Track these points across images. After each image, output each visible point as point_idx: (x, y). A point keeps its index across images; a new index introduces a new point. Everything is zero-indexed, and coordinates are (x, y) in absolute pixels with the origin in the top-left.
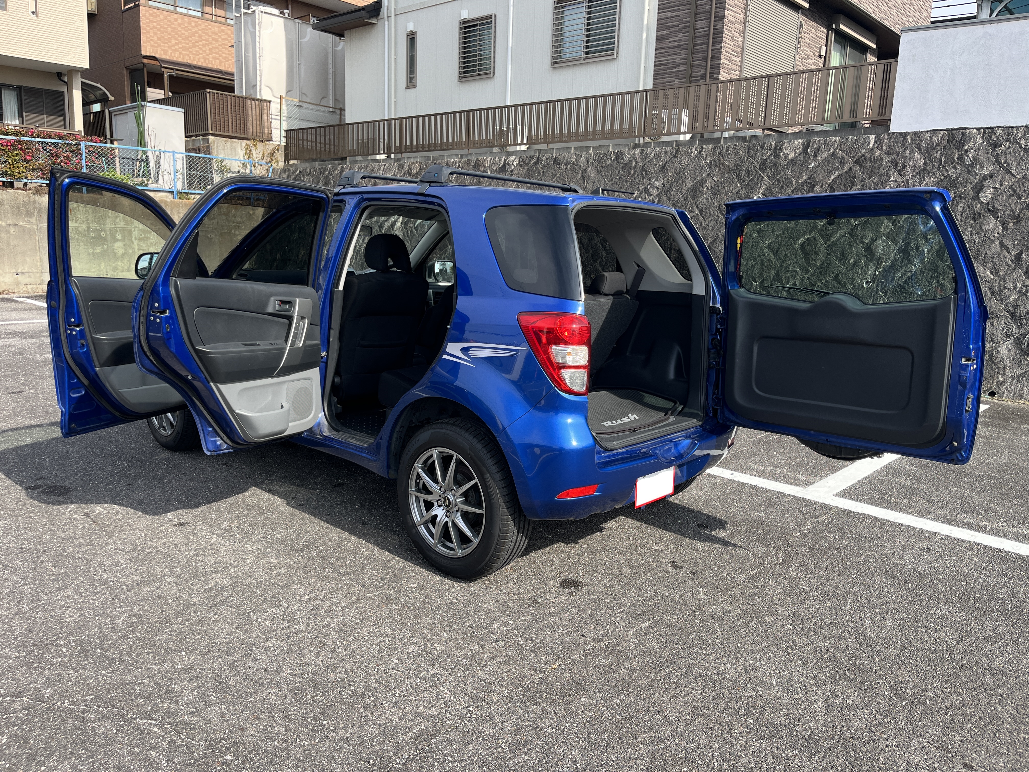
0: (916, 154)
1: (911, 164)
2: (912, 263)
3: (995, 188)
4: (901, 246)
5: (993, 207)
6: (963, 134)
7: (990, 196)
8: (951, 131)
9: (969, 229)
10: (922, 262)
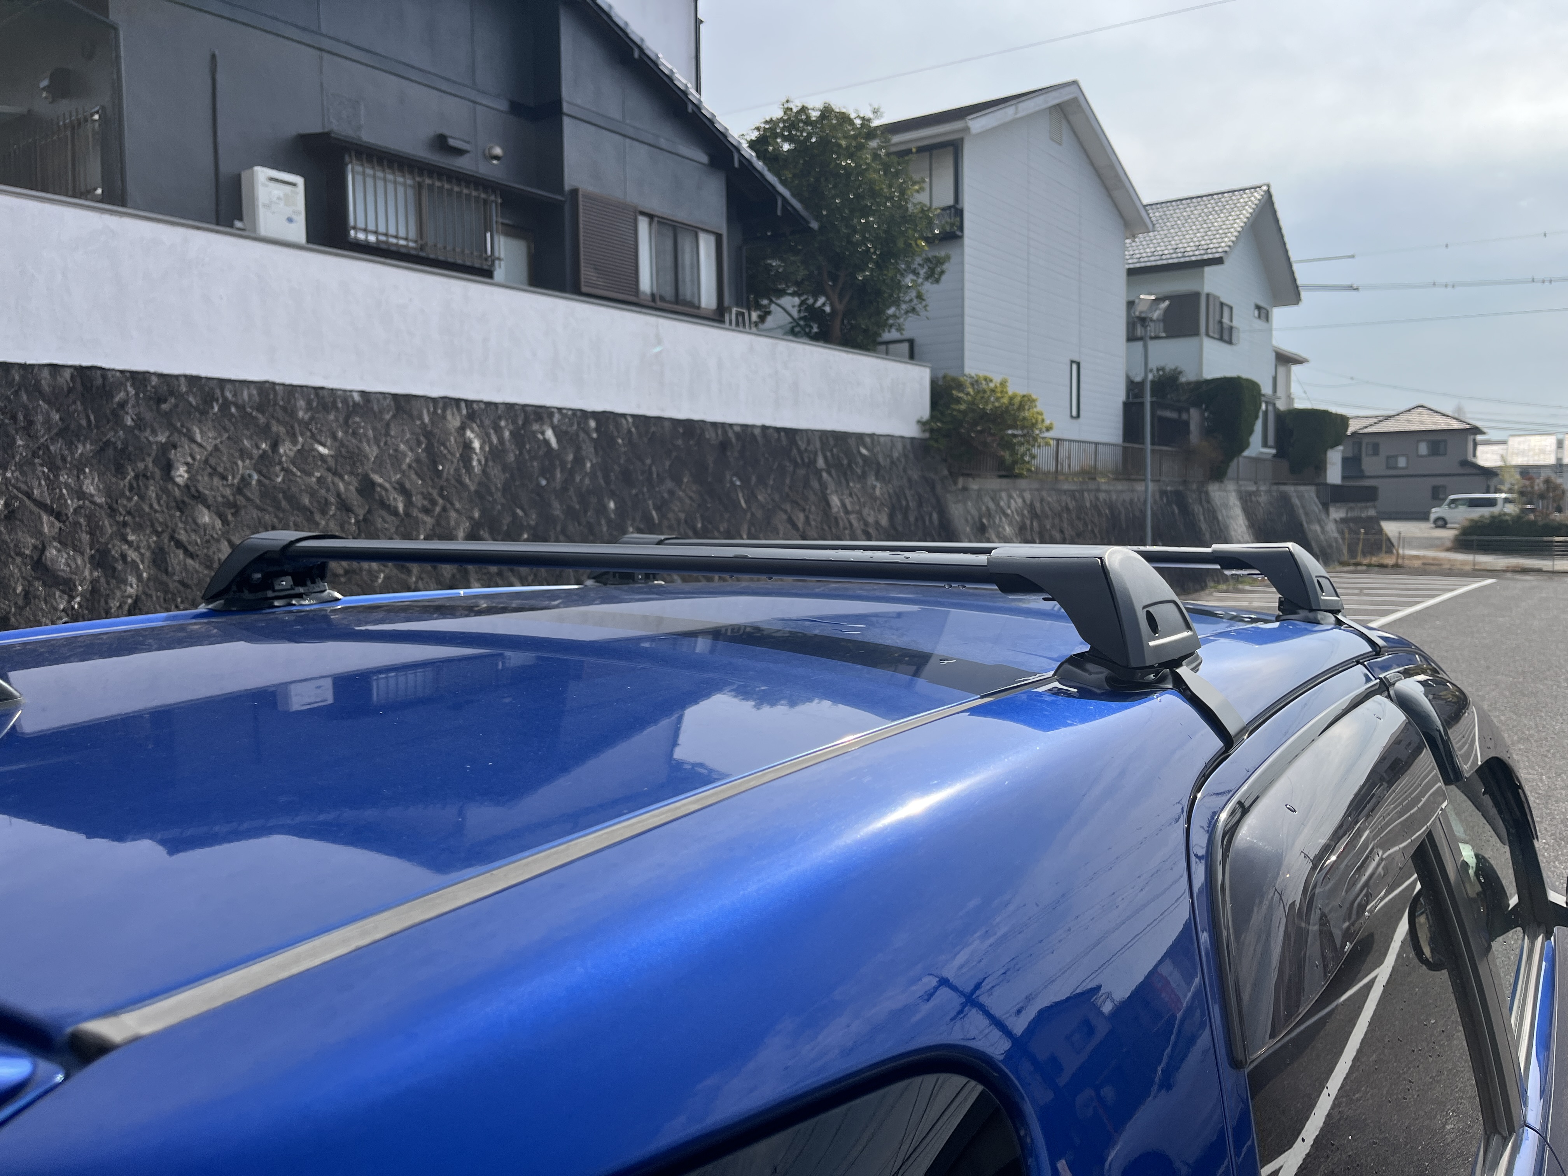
0: (41, 402)
1: (40, 418)
2: (125, 582)
3: (187, 464)
4: (92, 557)
5: (197, 491)
6: (104, 377)
7: (186, 475)
8: (81, 371)
9: (180, 525)
10: (139, 578)
